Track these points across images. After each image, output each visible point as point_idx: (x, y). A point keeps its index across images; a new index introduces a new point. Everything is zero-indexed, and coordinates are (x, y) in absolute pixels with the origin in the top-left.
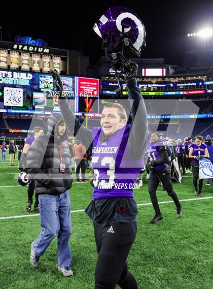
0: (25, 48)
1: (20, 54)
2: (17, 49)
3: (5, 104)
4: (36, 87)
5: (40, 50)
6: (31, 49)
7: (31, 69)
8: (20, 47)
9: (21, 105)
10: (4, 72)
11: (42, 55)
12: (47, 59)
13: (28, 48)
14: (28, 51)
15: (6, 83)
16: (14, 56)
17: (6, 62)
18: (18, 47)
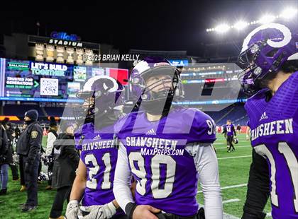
0: (61, 42)
1: (55, 48)
2: (53, 44)
3: (42, 94)
4: (70, 78)
5: (74, 44)
6: (66, 43)
7: (65, 61)
8: (56, 41)
9: (56, 94)
10: (41, 64)
11: (76, 48)
12: (80, 52)
13: (63, 42)
14: (63, 45)
15: (43, 74)
16: (50, 49)
17: (42, 55)
18: (54, 42)
